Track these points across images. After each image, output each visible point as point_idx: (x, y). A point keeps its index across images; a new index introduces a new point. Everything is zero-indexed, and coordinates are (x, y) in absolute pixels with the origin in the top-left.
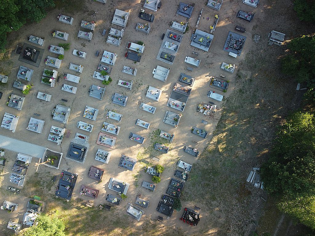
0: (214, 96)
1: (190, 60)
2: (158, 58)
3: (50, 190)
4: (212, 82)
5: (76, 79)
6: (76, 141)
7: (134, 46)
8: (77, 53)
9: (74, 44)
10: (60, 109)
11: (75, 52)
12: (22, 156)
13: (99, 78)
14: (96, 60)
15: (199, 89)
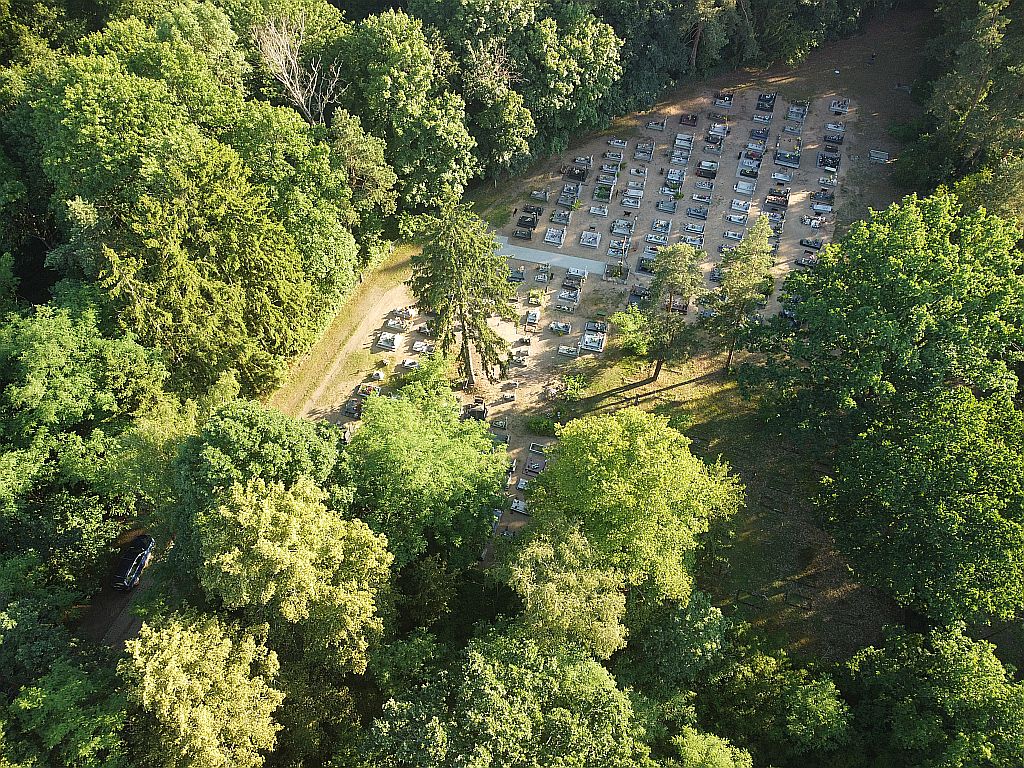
0: (818, 207)
1: (780, 176)
2: (738, 175)
4: (813, 197)
6: (646, 254)
8: (638, 171)
9: (630, 164)
11: (633, 171)
14: (661, 179)
15: (798, 204)
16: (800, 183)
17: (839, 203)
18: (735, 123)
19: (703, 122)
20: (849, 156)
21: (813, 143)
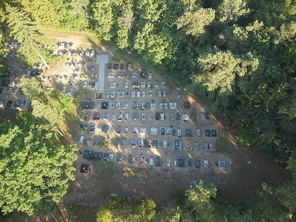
0: (151, 160)
1: (165, 143)
2: (161, 128)
3: (84, 99)
4: (158, 157)
5: (139, 96)
6: (110, 104)
7: (162, 115)
8: (151, 93)
9: (154, 90)
10: (123, 93)
12: (97, 84)
13: (142, 104)
14: (150, 101)
16: (165, 152)
17: (158, 169)
18: (192, 123)
19: (188, 111)
20: (189, 171)
21: (193, 155)
